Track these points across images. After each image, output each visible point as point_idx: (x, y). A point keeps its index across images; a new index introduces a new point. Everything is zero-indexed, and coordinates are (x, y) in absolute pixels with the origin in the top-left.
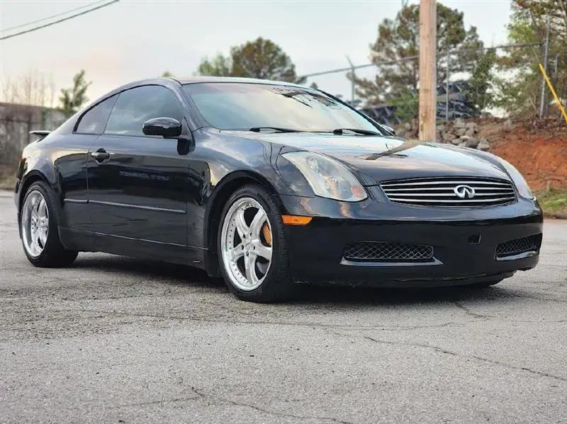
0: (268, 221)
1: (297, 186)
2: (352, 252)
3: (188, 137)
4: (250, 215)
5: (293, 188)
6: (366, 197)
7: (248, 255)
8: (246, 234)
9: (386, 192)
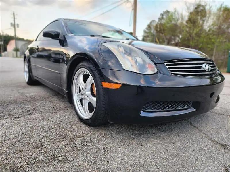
0: (94, 82)
1: (111, 63)
2: (147, 107)
3: (62, 39)
4: (86, 78)
5: (110, 64)
6: (156, 71)
7: (84, 99)
8: (83, 88)
9: (169, 68)
